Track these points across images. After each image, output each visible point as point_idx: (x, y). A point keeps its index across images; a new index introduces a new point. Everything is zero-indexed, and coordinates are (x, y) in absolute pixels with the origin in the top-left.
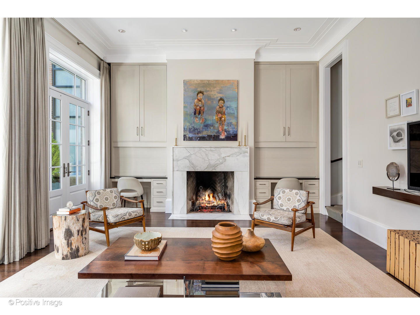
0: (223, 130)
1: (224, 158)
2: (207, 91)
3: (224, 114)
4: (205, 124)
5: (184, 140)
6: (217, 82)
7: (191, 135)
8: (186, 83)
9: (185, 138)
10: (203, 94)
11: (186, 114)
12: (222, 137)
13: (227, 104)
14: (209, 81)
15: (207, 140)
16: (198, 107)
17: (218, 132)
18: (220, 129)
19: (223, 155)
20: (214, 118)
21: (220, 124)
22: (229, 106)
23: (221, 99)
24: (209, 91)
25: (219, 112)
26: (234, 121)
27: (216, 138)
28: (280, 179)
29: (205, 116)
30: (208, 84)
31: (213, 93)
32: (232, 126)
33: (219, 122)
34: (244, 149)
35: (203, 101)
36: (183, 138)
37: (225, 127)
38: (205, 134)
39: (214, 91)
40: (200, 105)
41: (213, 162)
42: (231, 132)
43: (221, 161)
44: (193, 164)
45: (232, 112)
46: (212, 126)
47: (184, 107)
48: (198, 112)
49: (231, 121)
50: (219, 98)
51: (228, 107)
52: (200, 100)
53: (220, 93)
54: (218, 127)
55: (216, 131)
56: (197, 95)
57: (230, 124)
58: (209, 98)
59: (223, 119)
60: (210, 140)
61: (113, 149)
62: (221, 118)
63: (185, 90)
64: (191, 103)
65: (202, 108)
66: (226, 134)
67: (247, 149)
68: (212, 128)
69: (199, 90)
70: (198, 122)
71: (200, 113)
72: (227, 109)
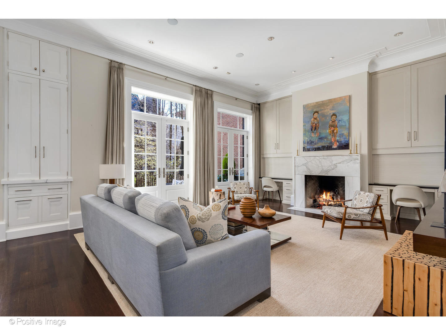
0: (335, 141)
1: (336, 165)
2: (321, 110)
3: (337, 127)
4: (320, 137)
5: (304, 151)
6: (330, 101)
7: (308, 147)
8: (305, 107)
9: (304, 149)
10: (318, 113)
11: (305, 131)
12: (335, 147)
13: (339, 118)
14: (323, 101)
15: (321, 150)
16: (314, 124)
17: (331, 143)
18: (332, 140)
19: (334, 162)
20: (328, 132)
21: (333, 136)
22: (340, 119)
23: (334, 115)
24: (323, 110)
25: (331, 126)
26: (345, 132)
27: (329, 148)
28: (395, 186)
29: (320, 130)
30: (322, 104)
31: (326, 111)
32: (344, 137)
33: (332, 134)
34: (354, 156)
35: (318, 119)
36: (303, 149)
37: (337, 138)
38: (320, 145)
39: (327, 109)
40: (316, 122)
41: (325, 168)
42: (343, 142)
43: (332, 167)
44: (309, 169)
45: (344, 124)
46: (326, 138)
47: (304, 126)
48: (314, 128)
49: (343, 132)
50: (332, 114)
51: (340, 121)
52: (315, 119)
53: (333, 110)
54: (331, 139)
55: (329, 142)
56: (314, 114)
57: (342, 135)
58: (324, 116)
59: (336, 131)
60: (324, 150)
61: (261, 159)
62: (333, 131)
63: (304, 113)
64: (309, 122)
65: (317, 125)
66: (338, 144)
67: (357, 157)
68: (325, 140)
69: (315, 110)
70: (314, 137)
71: (315, 129)
72: (339, 123)
